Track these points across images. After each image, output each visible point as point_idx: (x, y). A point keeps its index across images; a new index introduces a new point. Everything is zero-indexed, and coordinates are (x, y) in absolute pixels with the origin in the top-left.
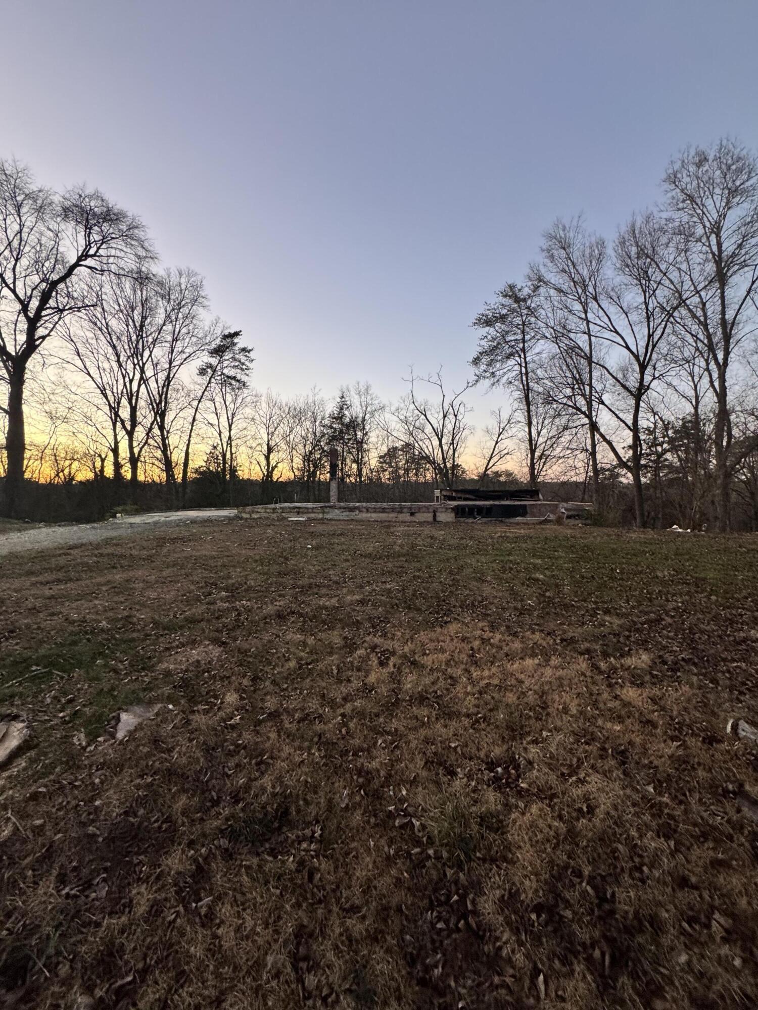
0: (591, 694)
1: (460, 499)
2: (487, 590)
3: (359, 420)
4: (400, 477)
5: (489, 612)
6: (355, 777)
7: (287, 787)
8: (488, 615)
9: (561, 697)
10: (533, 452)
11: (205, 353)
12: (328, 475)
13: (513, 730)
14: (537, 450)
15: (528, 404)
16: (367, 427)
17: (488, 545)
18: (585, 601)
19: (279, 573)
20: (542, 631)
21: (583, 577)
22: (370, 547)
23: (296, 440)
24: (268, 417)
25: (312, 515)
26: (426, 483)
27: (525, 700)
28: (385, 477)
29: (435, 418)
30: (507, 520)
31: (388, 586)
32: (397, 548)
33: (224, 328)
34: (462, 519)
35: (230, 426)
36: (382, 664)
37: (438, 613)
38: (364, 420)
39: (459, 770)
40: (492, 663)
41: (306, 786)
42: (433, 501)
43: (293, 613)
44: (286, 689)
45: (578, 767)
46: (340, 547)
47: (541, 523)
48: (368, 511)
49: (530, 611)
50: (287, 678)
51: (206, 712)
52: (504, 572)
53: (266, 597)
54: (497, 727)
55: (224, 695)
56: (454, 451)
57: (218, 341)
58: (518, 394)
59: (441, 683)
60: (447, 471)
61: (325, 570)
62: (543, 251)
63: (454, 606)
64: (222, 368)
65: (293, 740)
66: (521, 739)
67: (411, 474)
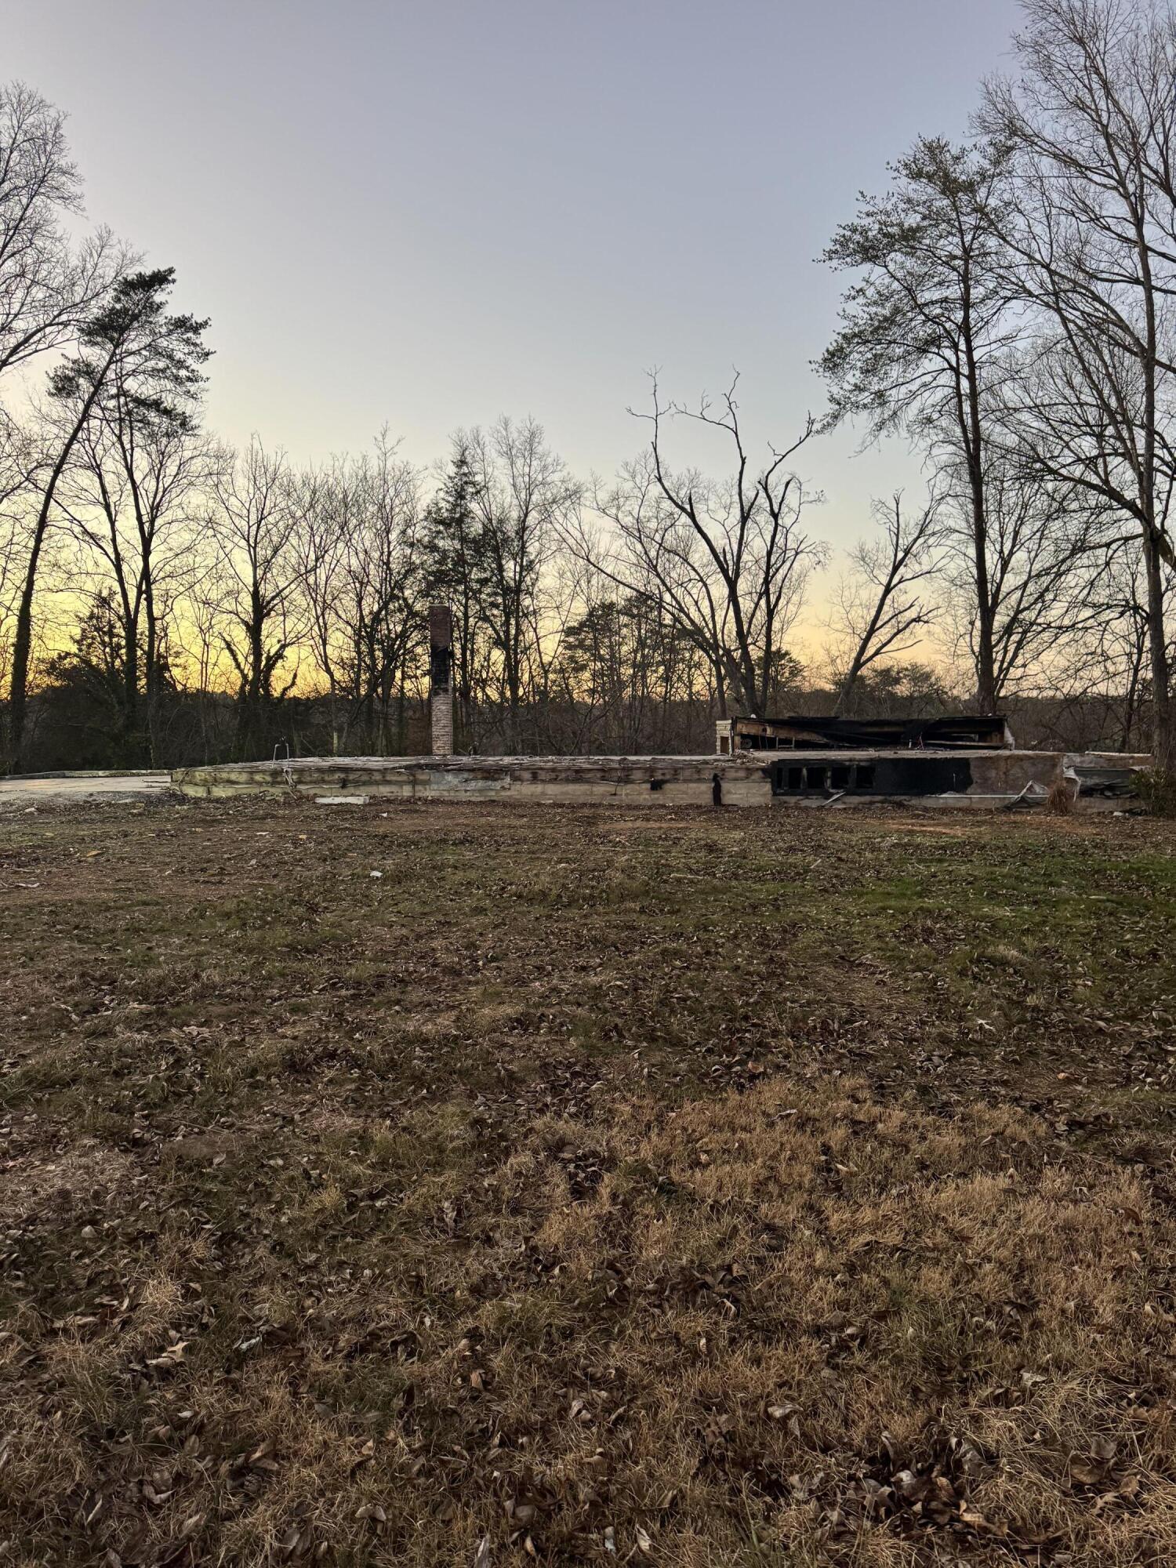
0: (1154, 1270)
1: (785, 744)
2: (863, 990)
3: (511, 528)
4: (622, 685)
5: (869, 1049)
6: (508, 1504)
7: (319, 1534)
8: (868, 1057)
9: (1071, 1278)
10: (987, 614)
11: (72, 331)
12: (426, 680)
13: (941, 1370)
14: (1001, 609)
15: (977, 480)
16: (532, 549)
17: (862, 869)
18: (1133, 1017)
19: (292, 948)
20: (1016, 1101)
21: (1125, 954)
22: (544, 875)
23: (335, 582)
24: (253, 518)
25: (384, 791)
26: (693, 702)
27: (975, 1286)
28: (582, 686)
29: (720, 523)
30: (915, 802)
31: (594, 980)
32: (618, 877)
33: (125, 260)
34: (792, 800)
35: (146, 542)
36: (579, 1192)
37: (730, 1052)
38: (522, 528)
39: (795, 1479)
40: (883, 1188)
41: (372, 1531)
42: (714, 752)
43: (332, 1056)
44: (313, 1267)
45: (1120, 1466)
46: (460, 876)
47: (1009, 808)
48: (535, 778)
49: (983, 1046)
50: (315, 1237)
51: (89, 1334)
52: (910, 941)
53: (254, 1013)
54: (897, 1361)
55: (140, 1284)
56: (770, 613)
57: (107, 299)
58: (946, 453)
59: (743, 1244)
60: (750, 670)
61: (419, 937)
62: (1021, 46)
63: (775, 1033)
64: (120, 377)
65: (334, 1408)
66: (964, 1392)
67: (652, 678)
